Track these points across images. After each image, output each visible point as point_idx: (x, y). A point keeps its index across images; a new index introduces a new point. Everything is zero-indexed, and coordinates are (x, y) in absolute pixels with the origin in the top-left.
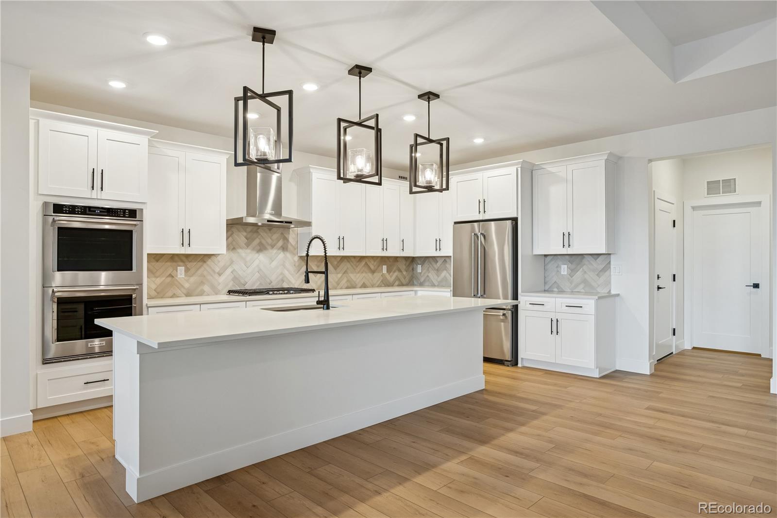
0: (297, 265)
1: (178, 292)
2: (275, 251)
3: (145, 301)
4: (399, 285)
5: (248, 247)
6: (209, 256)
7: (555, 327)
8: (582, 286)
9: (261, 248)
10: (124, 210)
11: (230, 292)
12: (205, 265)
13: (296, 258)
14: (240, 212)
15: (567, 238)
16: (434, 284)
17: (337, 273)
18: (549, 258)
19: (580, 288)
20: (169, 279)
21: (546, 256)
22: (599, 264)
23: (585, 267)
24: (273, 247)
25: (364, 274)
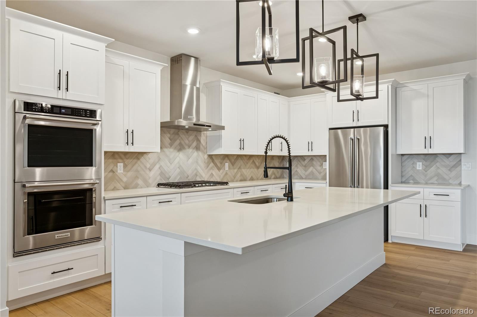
0: (206, 162)
1: (118, 185)
2: (190, 150)
3: (103, 194)
4: (274, 178)
5: (171, 146)
6: (142, 154)
7: (424, 211)
8: (436, 178)
9: (181, 148)
10: (86, 110)
11: (159, 185)
12: (139, 162)
13: (206, 156)
15: (429, 141)
16: (302, 177)
17: (234, 169)
18: (405, 157)
19: (434, 180)
20: (111, 174)
21: (402, 155)
22: (451, 161)
23: (438, 164)
24: (189, 147)
25: (252, 170)
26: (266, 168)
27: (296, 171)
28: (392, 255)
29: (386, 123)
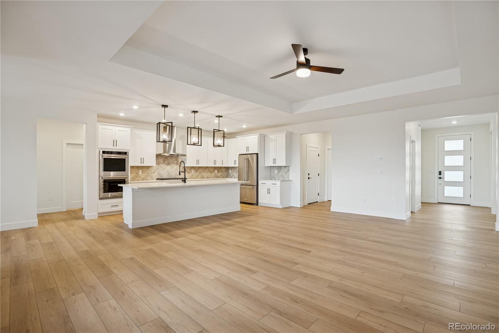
1: (139, 179)
2: (173, 165)
3: (129, 181)
4: (222, 178)
6: (150, 167)
7: (269, 192)
8: (281, 177)
9: (168, 164)
10: (123, 152)
11: (157, 179)
12: (149, 170)
14: (161, 151)
15: (274, 160)
16: (235, 177)
17: (197, 173)
18: (271, 168)
20: (137, 174)
21: (271, 167)
22: (286, 170)
23: (282, 171)
24: (173, 163)
25: (208, 173)
26: (180, 172)
27: (233, 174)
28: (243, 208)
29: (257, 153)
